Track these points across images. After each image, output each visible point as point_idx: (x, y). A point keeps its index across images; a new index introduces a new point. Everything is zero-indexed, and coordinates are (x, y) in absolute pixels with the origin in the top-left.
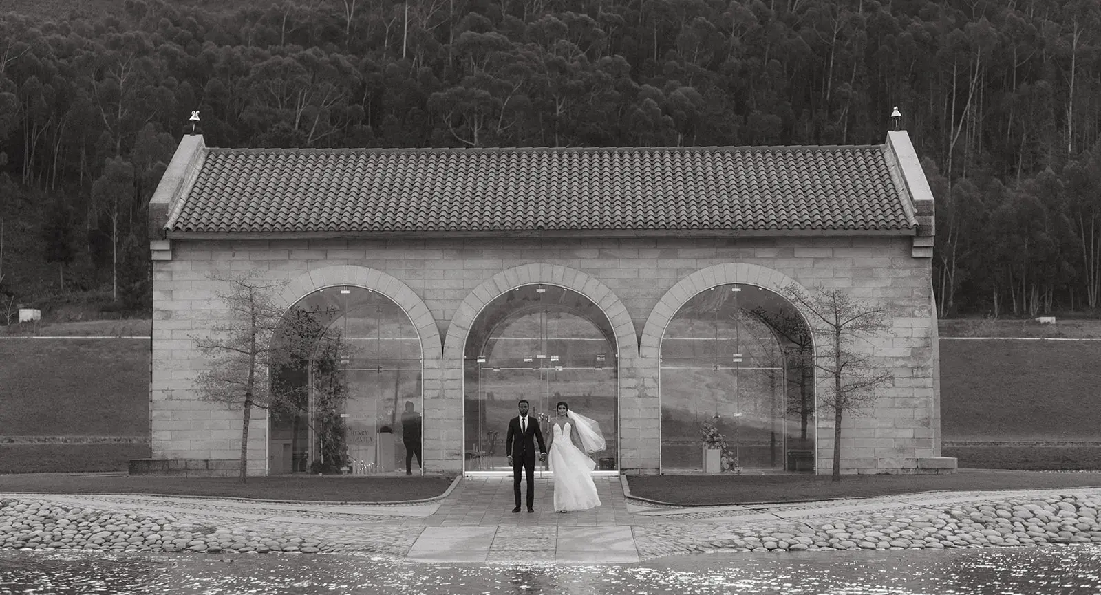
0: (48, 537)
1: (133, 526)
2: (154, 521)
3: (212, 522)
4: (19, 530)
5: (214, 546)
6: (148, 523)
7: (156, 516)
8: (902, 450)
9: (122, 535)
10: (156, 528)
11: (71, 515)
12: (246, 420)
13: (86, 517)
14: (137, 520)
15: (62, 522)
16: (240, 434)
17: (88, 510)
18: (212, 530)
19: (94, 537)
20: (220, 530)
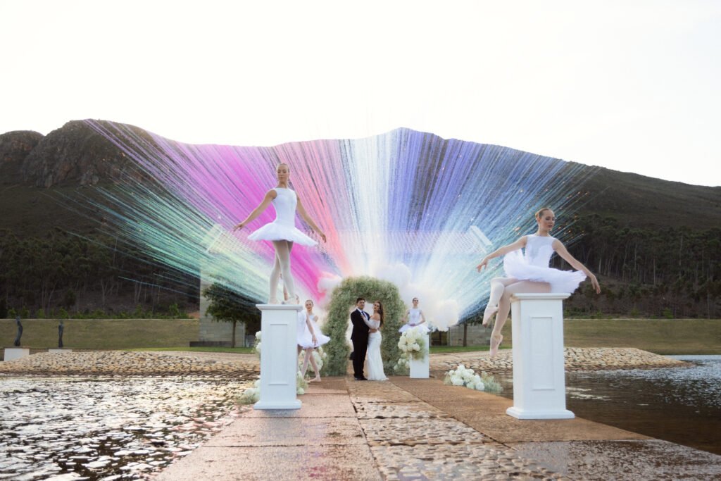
0: (140, 366)
1: (179, 361)
2: (188, 359)
3: (215, 359)
4: (128, 364)
5: (214, 369)
6: (186, 360)
7: (190, 357)
8: (481, 337)
9: (173, 365)
10: (189, 361)
11: (152, 357)
12: (234, 326)
13: (159, 358)
14: (181, 359)
15: (147, 360)
16: (231, 332)
17: (160, 355)
18: (214, 362)
19: (160, 366)
20: (217, 362)
